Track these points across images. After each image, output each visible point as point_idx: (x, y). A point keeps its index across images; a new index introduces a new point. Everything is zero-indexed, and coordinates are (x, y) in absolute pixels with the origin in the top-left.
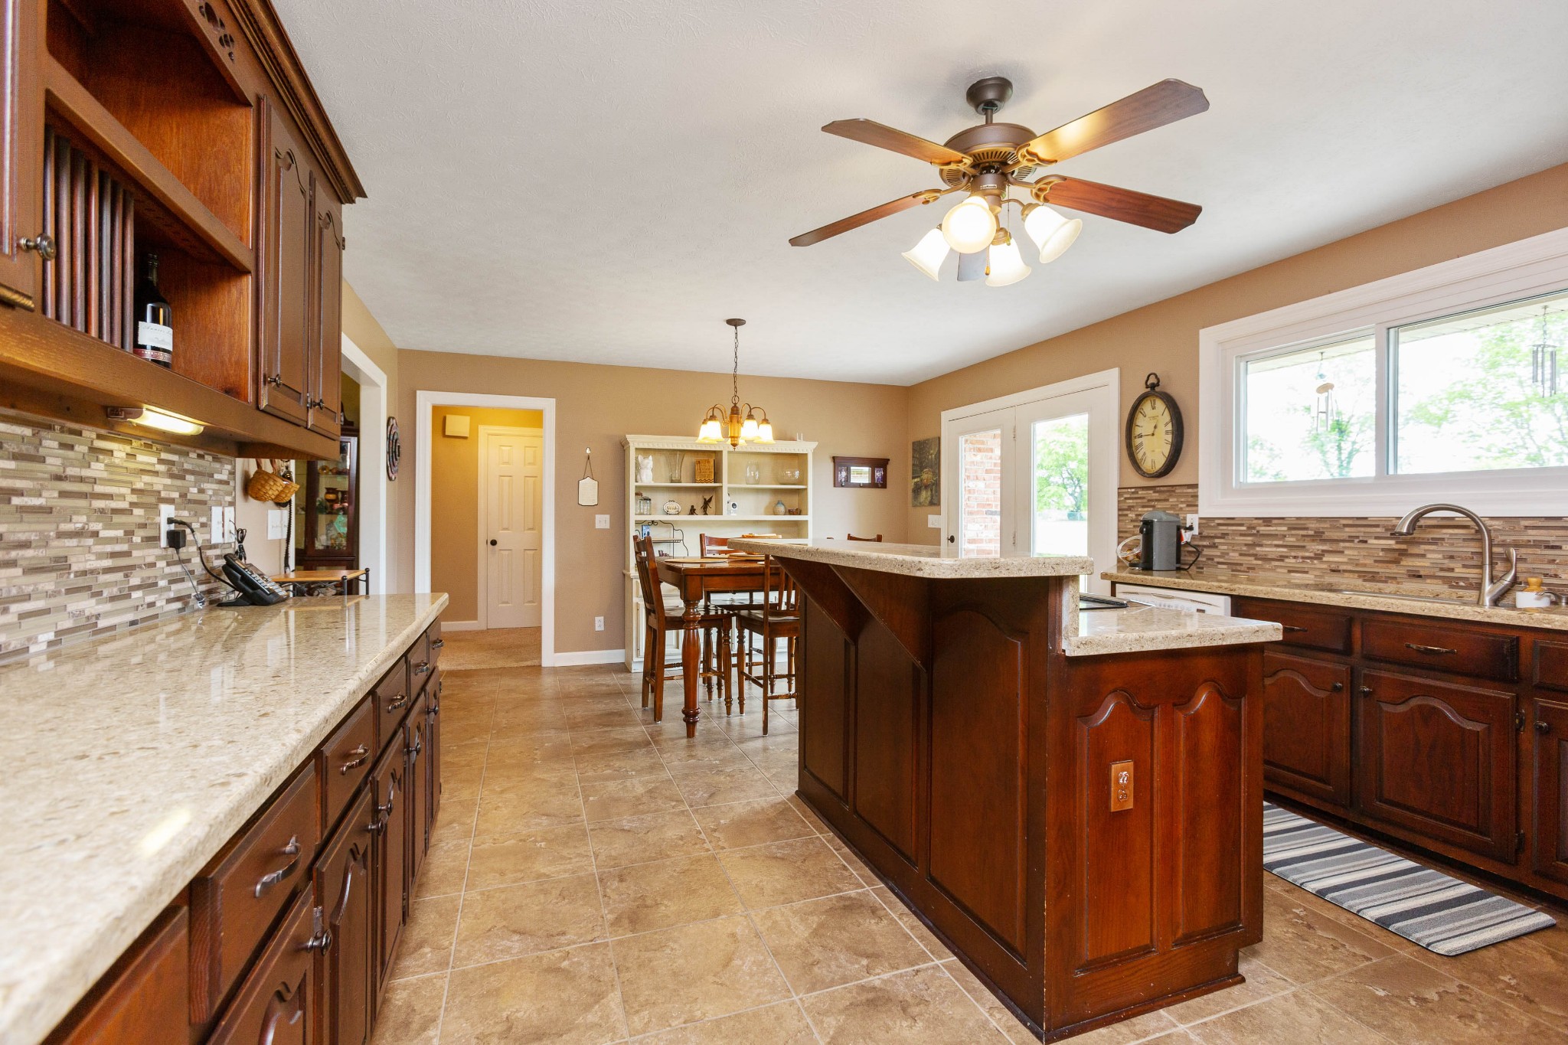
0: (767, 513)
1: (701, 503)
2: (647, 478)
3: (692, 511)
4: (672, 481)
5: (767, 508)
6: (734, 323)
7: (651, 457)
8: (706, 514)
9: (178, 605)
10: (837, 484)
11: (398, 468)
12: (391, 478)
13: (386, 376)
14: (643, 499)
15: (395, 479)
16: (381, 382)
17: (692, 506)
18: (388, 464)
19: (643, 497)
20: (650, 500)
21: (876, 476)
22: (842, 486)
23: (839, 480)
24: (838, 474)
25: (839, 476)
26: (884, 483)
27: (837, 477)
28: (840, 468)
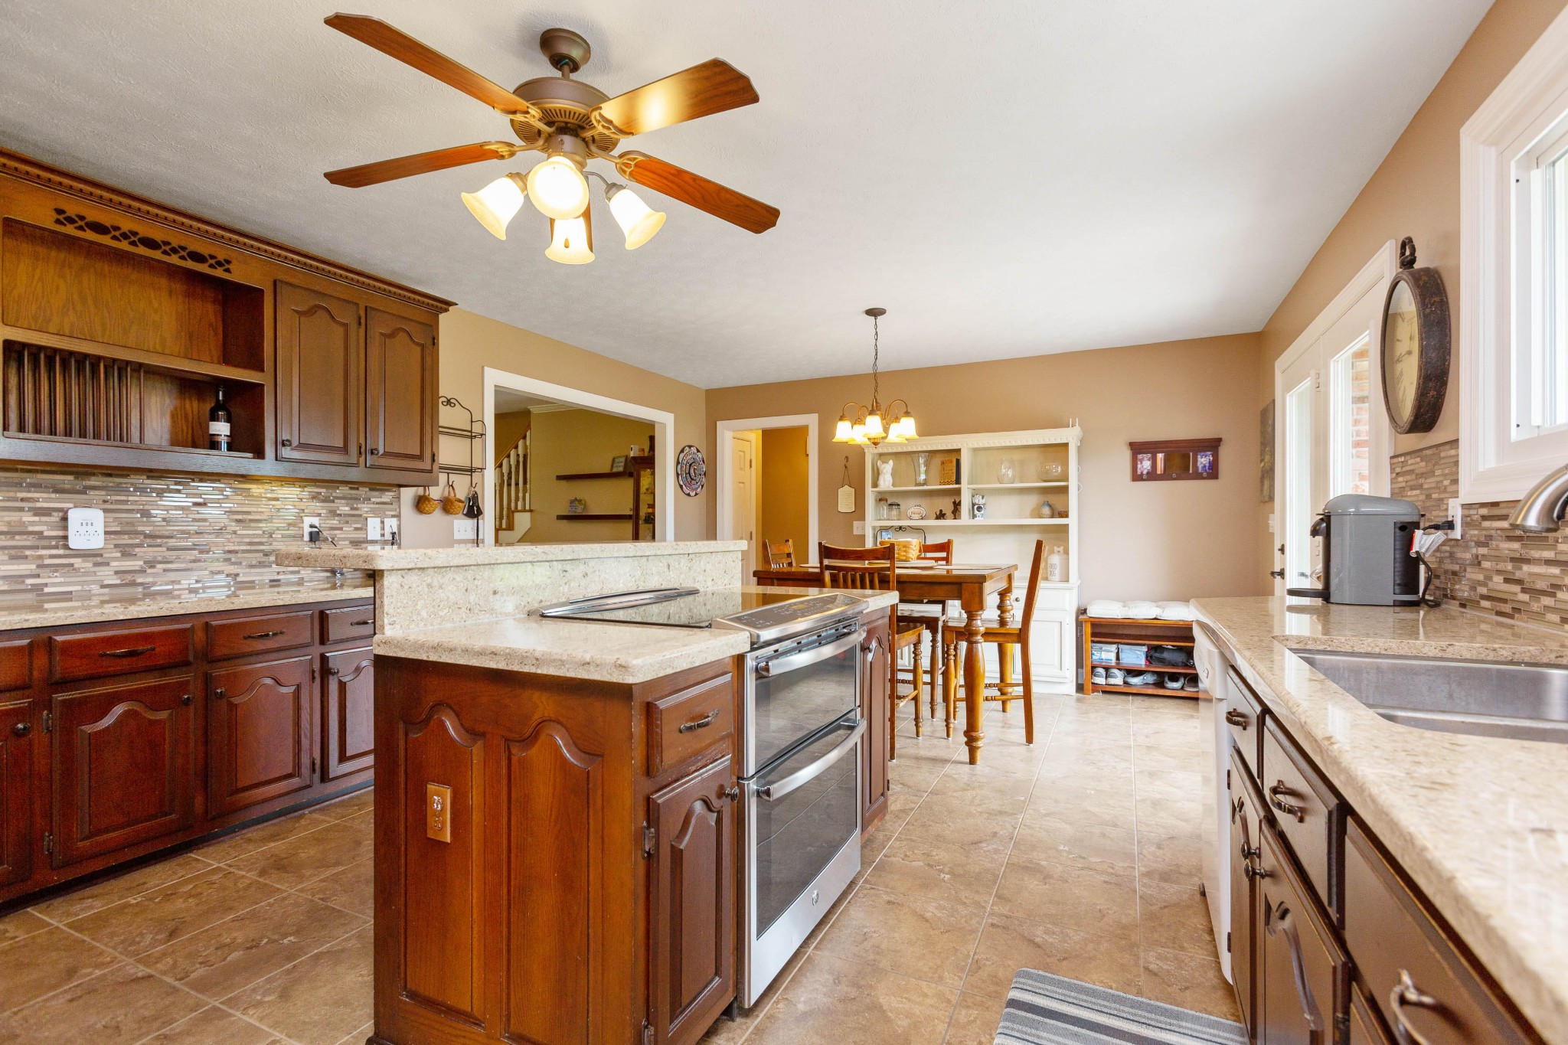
0: (1033, 516)
1: (950, 508)
2: (886, 483)
3: (941, 516)
4: (917, 485)
5: (1033, 510)
6: (874, 313)
7: (891, 462)
8: (955, 518)
9: (328, 574)
10: (1137, 477)
11: (702, 486)
12: (689, 495)
13: (673, 415)
14: (890, 505)
15: (696, 494)
16: (665, 421)
17: (941, 511)
18: (681, 483)
19: (889, 502)
20: (899, 505)
21: (1199, 463)
22: (1144, 480)
23: (1139, 472)
24: (1137, 464)
25: (1139, 466)
26: (1213, 472)
27: (1137, 468)
28: (1140, 456)
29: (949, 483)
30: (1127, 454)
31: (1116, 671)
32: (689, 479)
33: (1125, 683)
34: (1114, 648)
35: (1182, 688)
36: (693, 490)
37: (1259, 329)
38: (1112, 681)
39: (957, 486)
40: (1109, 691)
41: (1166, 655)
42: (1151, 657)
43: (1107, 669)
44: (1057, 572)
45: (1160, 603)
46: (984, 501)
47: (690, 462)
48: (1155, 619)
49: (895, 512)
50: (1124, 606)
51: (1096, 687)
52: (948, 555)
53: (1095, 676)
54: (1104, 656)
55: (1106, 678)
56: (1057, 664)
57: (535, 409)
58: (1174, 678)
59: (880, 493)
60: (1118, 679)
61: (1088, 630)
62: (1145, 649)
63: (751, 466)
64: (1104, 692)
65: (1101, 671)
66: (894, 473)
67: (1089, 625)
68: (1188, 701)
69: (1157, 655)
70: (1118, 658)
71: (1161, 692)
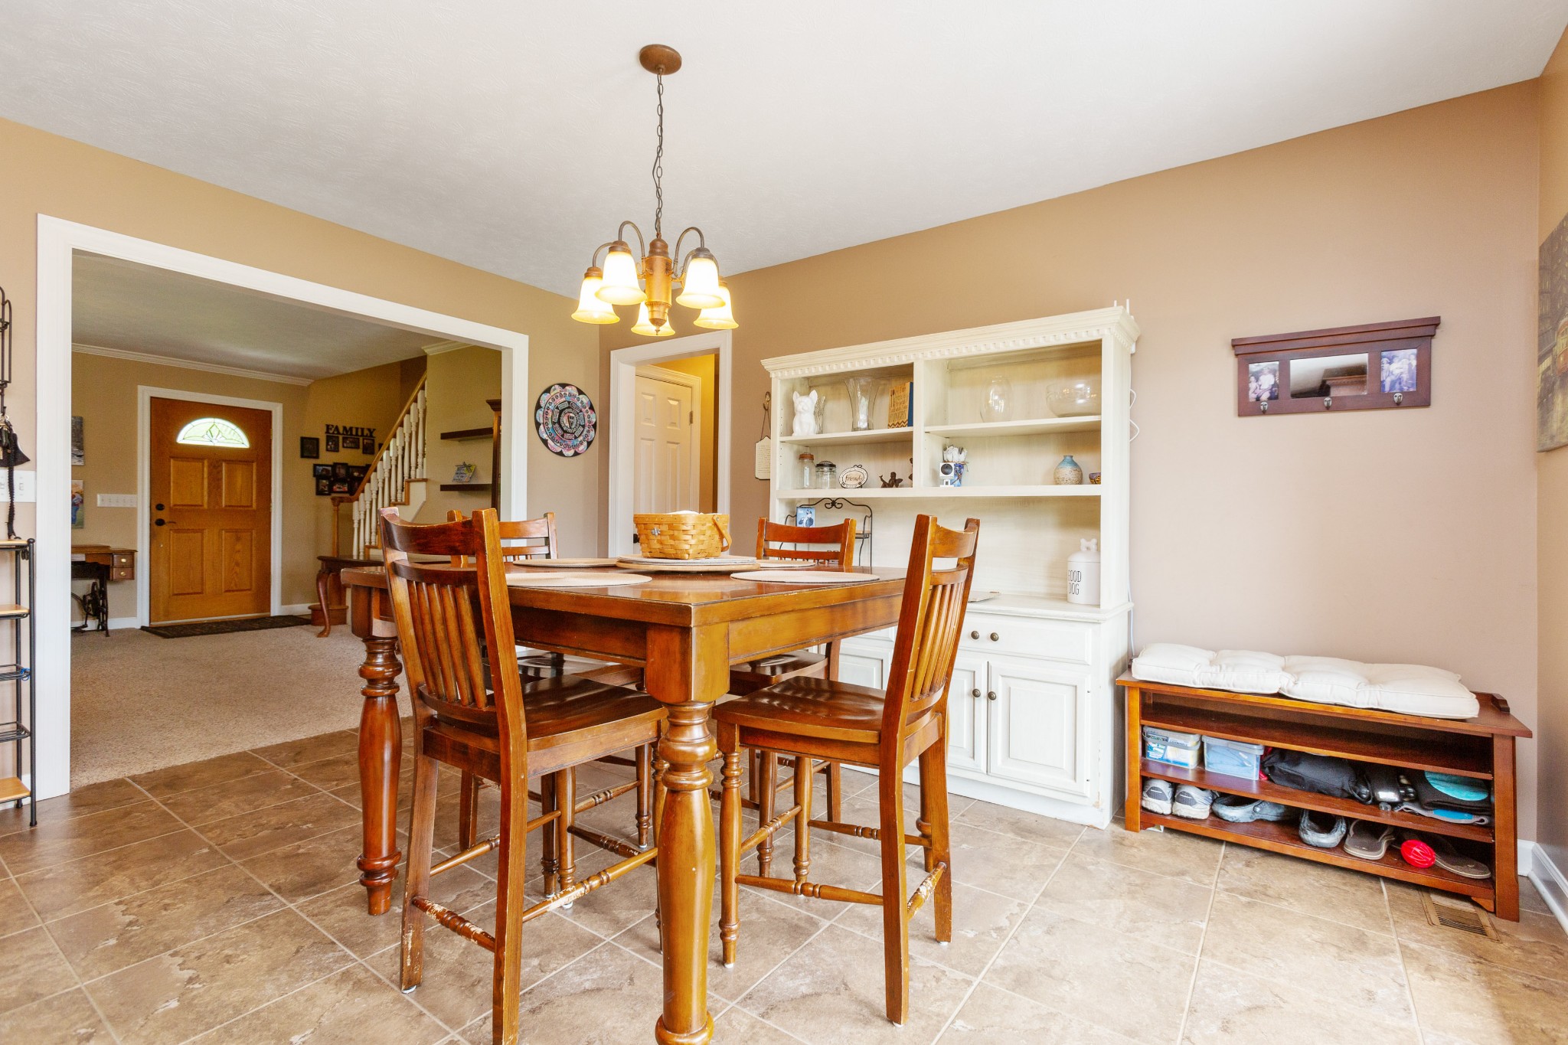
2: (806, 428)
3: (892, 483)
4: (856, 429)
10: (1248, 408)
11: (589, 443)
12: (561, 454)
13: (527, 337)
14: (818, 465)
15: (576, 454)
16: (515, 345)
17: (893, 475)
18: (545, 436)
19: (817, 461)
20: (832, 466)
21: (1384, 375)
22: (1264, 413)
23: (1252, 396)
24: (1248, 382)
25: (1253, 385)
26: (1419, 397)
27: (1247, 389)
28: (1253, 367)
29: (899, 425)
30: (1229, 363)
31: (1193, 792)
32: (560, 431)
33: (1213, 813)
34: (1192, 741)
35: (1341, 845)
36: (569, 447)
37: (1535, 73)
38: (1183, 810)
39: (907, 429)
40: (1179, 828)
41: (1304, 770)
42: (1272, 768)
43: (1175, 785)
44: (1082, 586)
45: (1294, 659)
46: (961, 458)
47: (561, 407)
48: (1279, 695)
49: (827, 477)
50: (1212, 663)
51: (1149, 818)
52: (843, 548)
53: (1149, 794)
54: (1172, 754)
55: (1174, 799)
56: (1066, 763)
57: (430, 350)
58: (1325, 823)
59: (799, 443)
60: (1198, 807)
61: (1134, 703)
62: (1258, 751)
63: (691, 422)
64: (1168, 830)
65: (1163, 786)
66: (819, 412)
67: (1137, 696)
68: (1355, 879)
69: (1284, 767)
70: (1201, 760)
71: (1291, 849)
